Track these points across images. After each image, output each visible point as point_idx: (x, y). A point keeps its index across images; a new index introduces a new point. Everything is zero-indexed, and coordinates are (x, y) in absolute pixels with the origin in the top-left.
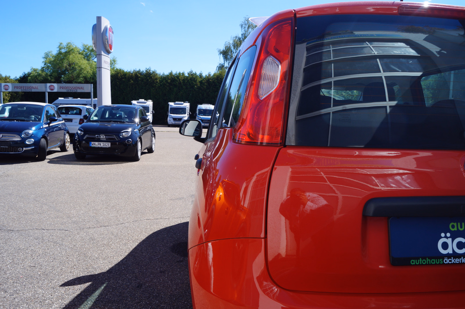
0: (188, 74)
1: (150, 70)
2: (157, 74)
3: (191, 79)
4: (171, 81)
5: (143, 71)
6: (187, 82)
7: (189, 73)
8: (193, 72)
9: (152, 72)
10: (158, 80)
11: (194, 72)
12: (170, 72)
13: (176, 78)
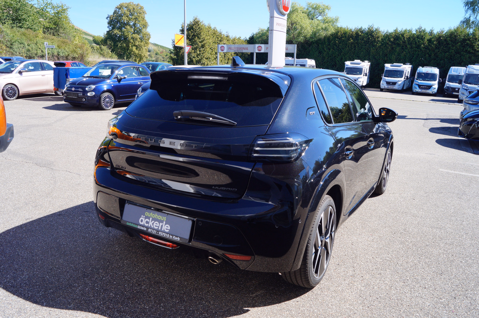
0: (416, 31)
2: (380, 32)
5: (365, 29)
6: (413, 41)
9: (375, 29)
10: (380, 39)
11: (423, 28)
12: (395, 29)
13: (400, 36)
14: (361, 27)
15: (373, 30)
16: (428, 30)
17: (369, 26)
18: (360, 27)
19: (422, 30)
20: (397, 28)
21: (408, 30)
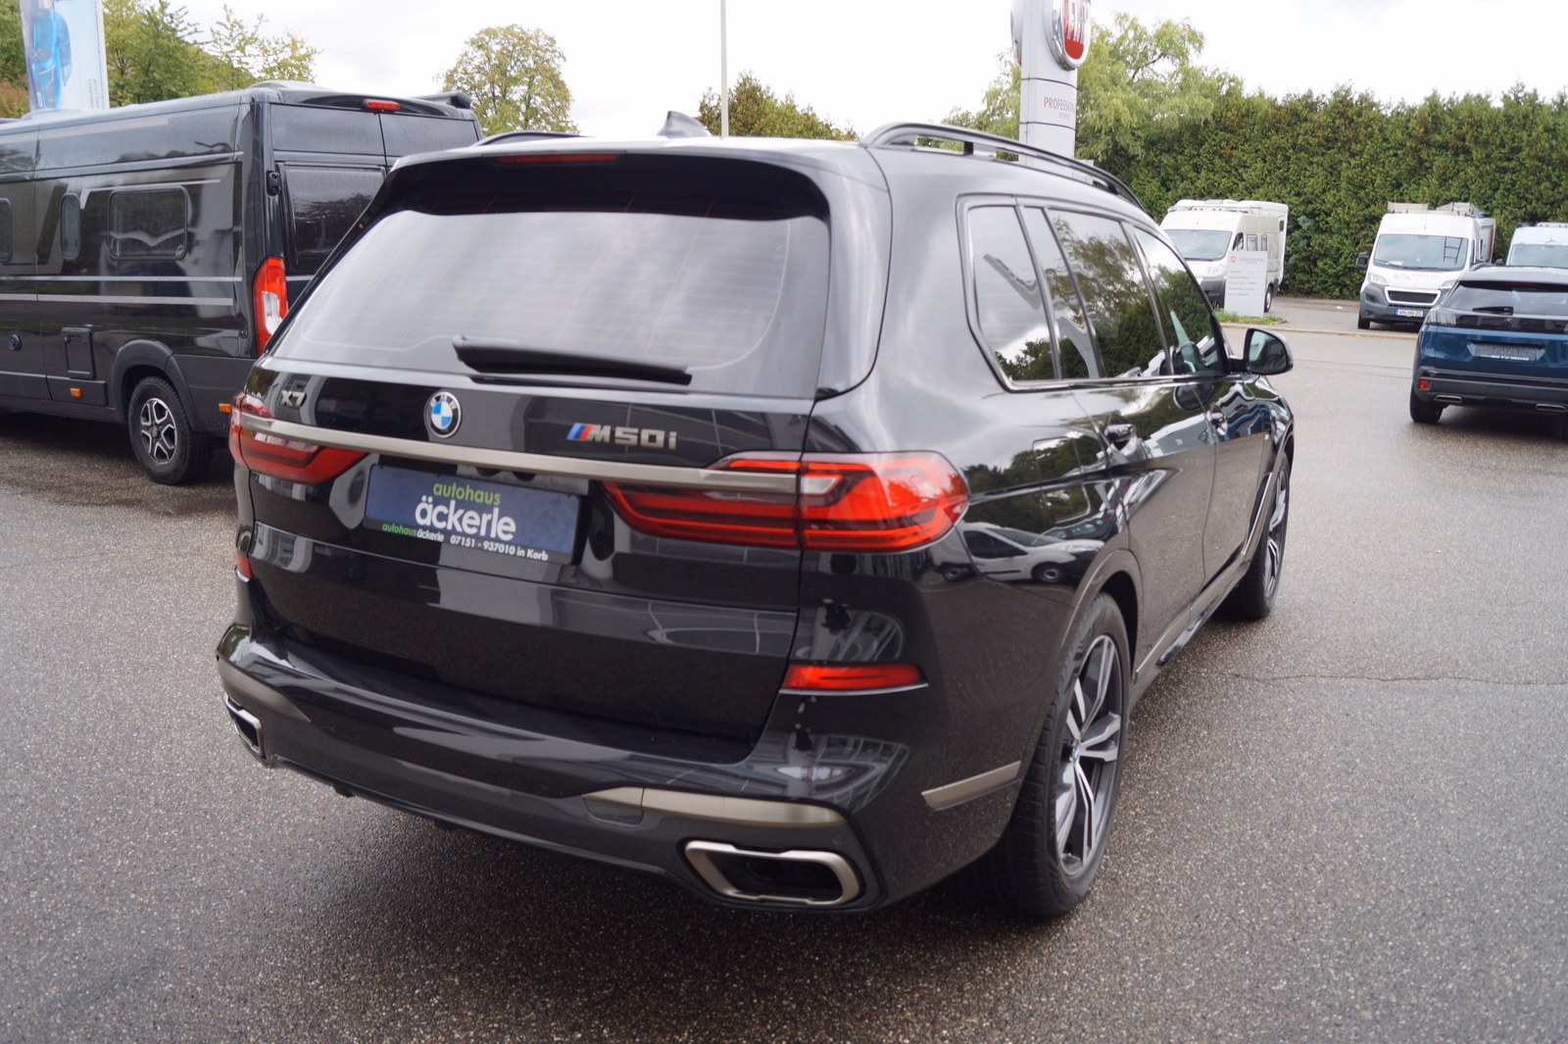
0: (1506, 98)
1: (1348, 92)
2: (1373, 105)
3: (1508, 119)
4: (1426, 128)
5: (1323, 96)
7: (1505, 96)
8: (1525, 90)
9: (1356, 98)
11: (1529, 90)
12: (1429, 94)
13: (1447, 116)
14: (1310, 91)
15: (1352, 99)
18: (1302, 92)
20: (1435, 92)
21: (1476, 95)
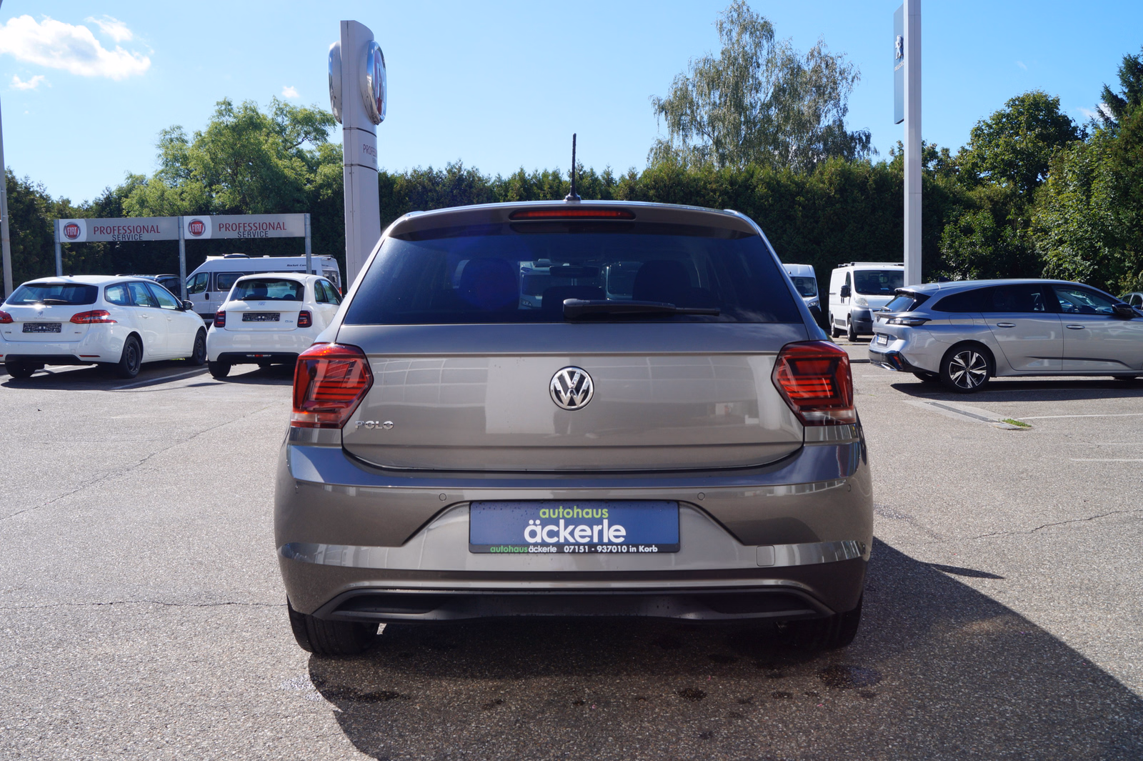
0: (571, 175)
1: (460, 168)
2: (480, 179)
5: (441, 172)
8: (585, 169)
9: (465, 173)
12: (517, 171)
13: (535, 188)
14: (430, 168)
15: (463, 175)
16: (599, 173)
17: (449, 164)
18: (425, 168)
19: (584, 172)
20: (522, 170)
21: (551, 172)
